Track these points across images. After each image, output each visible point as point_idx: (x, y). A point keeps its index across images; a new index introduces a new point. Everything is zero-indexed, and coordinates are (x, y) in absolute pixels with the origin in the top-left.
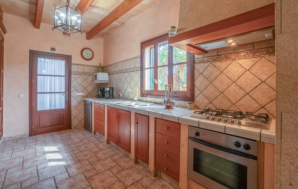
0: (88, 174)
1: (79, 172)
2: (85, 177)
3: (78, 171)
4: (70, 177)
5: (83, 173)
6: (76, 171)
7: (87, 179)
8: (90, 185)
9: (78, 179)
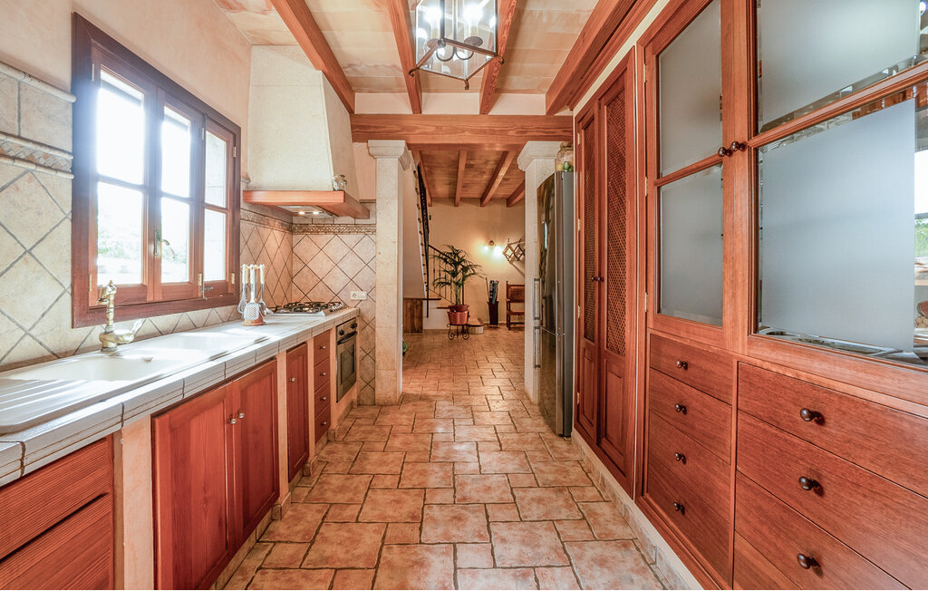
0: (411, 532)
1: (427, 550)
2: (421, 529)
3: (427, 554)
4: (454, 544)
5: (421, 543)
6: (432, 557)
7: (422, 522)
8: (424, 505)
9: (440, 530)
